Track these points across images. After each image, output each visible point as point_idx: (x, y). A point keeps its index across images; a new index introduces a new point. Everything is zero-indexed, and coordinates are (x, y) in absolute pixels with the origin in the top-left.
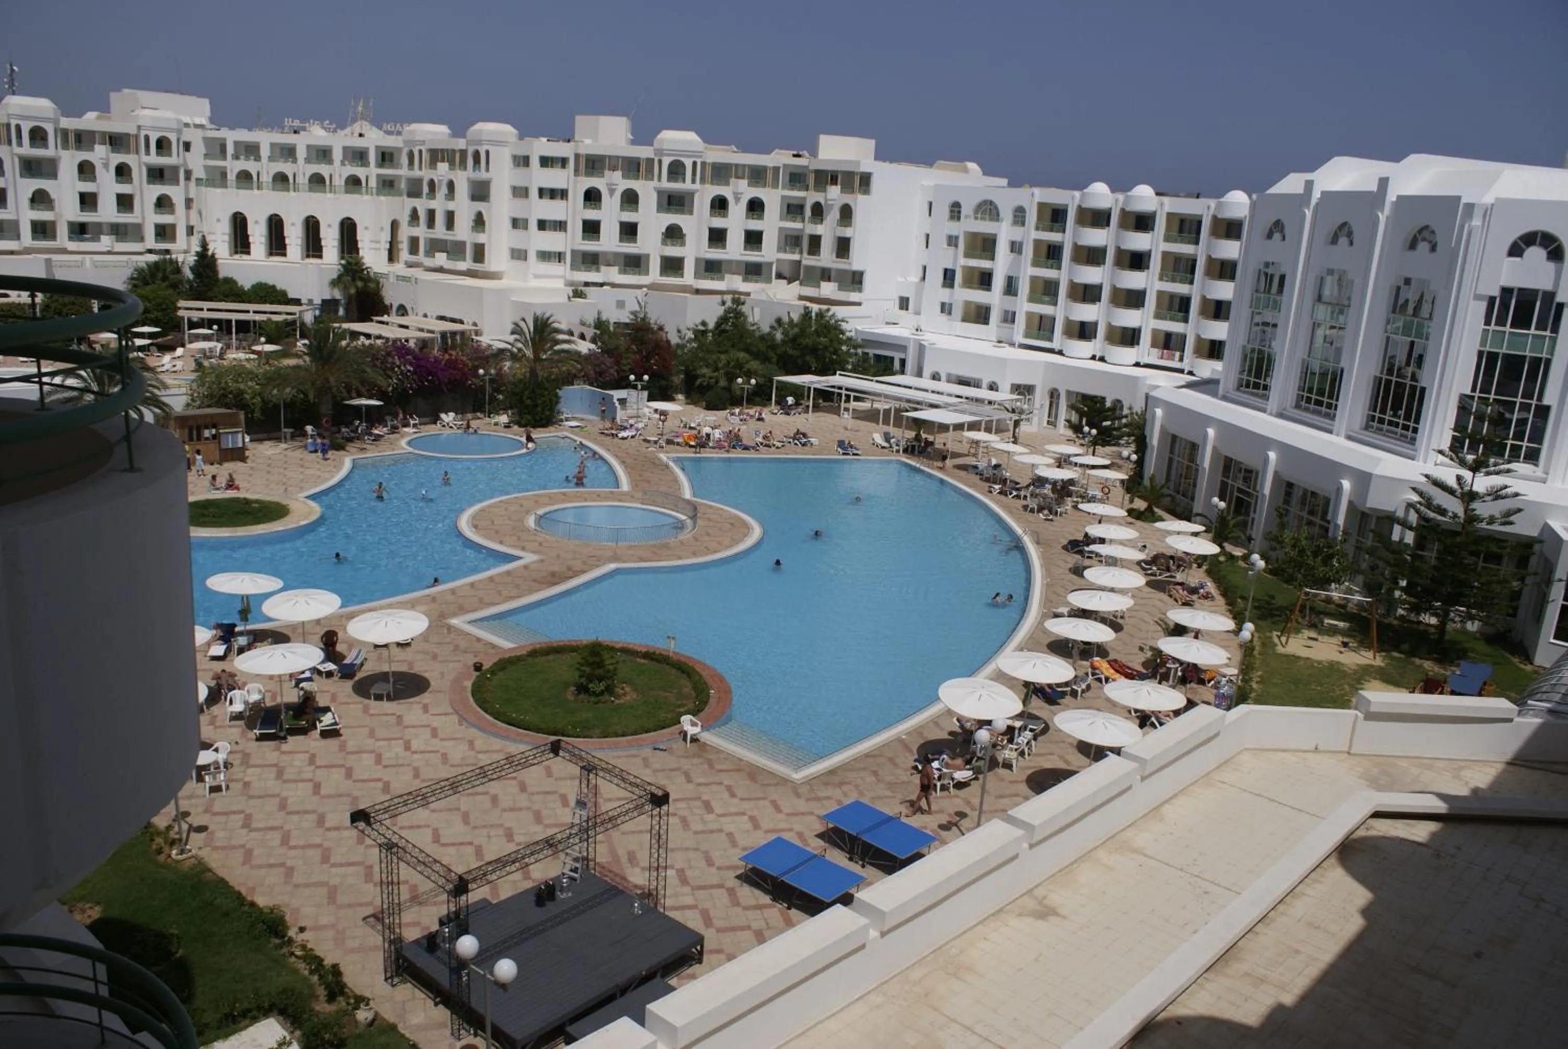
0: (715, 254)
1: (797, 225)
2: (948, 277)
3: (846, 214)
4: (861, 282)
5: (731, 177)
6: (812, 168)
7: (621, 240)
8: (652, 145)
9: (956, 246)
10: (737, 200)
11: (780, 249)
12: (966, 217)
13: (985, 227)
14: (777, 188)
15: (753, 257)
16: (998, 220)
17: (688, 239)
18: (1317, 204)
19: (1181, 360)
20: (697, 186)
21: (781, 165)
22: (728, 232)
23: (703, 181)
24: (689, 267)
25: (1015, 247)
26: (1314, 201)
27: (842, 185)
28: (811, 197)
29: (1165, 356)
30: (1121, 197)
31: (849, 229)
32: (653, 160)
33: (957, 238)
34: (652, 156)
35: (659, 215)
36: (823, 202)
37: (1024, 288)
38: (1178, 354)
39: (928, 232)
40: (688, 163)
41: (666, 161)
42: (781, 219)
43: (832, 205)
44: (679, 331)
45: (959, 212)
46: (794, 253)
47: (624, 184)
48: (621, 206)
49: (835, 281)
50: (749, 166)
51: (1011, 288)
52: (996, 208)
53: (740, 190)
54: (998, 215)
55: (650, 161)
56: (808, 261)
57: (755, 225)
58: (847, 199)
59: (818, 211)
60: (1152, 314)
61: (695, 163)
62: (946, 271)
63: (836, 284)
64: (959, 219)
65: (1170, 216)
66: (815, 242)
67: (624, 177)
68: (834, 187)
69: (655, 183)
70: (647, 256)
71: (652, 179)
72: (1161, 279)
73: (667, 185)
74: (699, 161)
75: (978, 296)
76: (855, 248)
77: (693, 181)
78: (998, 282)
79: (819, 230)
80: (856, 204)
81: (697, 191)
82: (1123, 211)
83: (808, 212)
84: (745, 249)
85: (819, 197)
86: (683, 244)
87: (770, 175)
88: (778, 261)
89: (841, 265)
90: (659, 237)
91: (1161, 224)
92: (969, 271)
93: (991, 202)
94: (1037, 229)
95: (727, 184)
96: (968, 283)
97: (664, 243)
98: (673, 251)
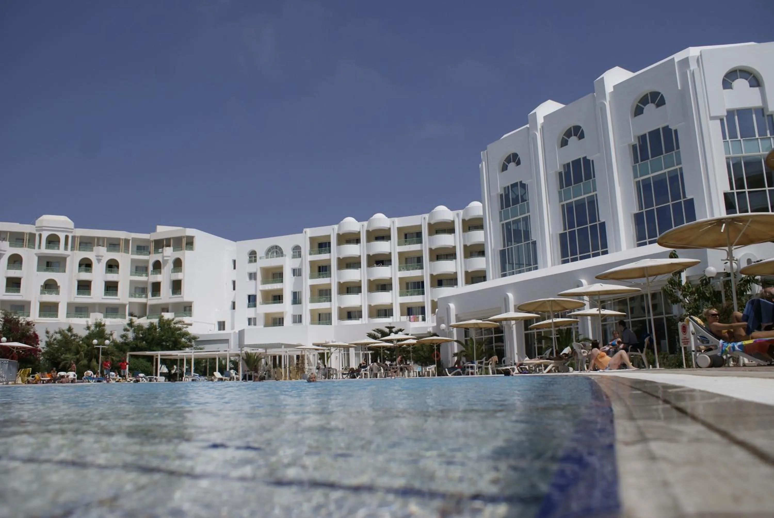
0: (83, 299)
1: (143, 278)
2: (252, 300)
3: (178, 264)
4: (190, 310)
5: (94, 246)
6: (152, 239)
7: (7, 291)
8: (34, 224)
9: (255, 279)
10: (99, 261)
11: (131, 295)
12: (260, 258)
13: (274, 262)
14: (128, 253)
15: (111, 300)
16: (282, 256)
17: (61, 290)
18: (542, 127)
19: (424, 319)
20: (69, 252)
21: (131, 238)
22: (92, 283)
23: (73, 248)
24: (62, 310)
25: (297, 272)
26: (539, 127)
27: (173, 246)
28: (152, 258)
29: (412, 320)
30: (365, 223)
31: (179, 273)
32: (35, 235)
33: (255, 274)
34: (34, 231)
35: (39, 273)
36: (161, 260)
37: (306, 295)
38: (420, 317)
39: (234, 279)
40: (62, 237)
41: (45, 235)
42: (131, 275)
43: (168, 260)
44: (47, 332)
45: (255, 257)
46: (141, 297)
47: (11, 251)
48: (8, 265)
49: (172, 312)
50: (106, 237)
51: (296, 299)
52: (280, 249)
53: (101, 254)
54: (282, 253)
55: (32, 236)
56: (151, 300)
57: (112, 277)
58: (178, 254)
59: (157, 266)
60: (398, 294)
61: (67, 237)
62: (249, 296)
63: (173, 313)
64: (255, 261)
65: (399, 229)
66: (156, 287)
67: (11, 246)
68: (168, 248)
69: (36, 250)
70: (29, 303)
71: (34, 248)
72: (400, 270)
73: (44, 250)
74: (70, 235)
75: (274, 308)
76: (185, 287)
77: (66, 249)
78: (288, 297)
79: (158, 278)
80: (184, 259)
81: (69, 255)
82: (368, 232)
83: (151, 268)
84: (106, 294)
85: (158, 257)
86: (58, 293)
87: (122, 244)
88: (130, 303)
89: (176, 299)
90: (39, 289)
91: (394, 235)
92: (266, 294)
93: (276, 247)
94: (310, 254)
95: (92, 250)
96: (266, 301)
97: (42, 293)
98: (49, 298)
